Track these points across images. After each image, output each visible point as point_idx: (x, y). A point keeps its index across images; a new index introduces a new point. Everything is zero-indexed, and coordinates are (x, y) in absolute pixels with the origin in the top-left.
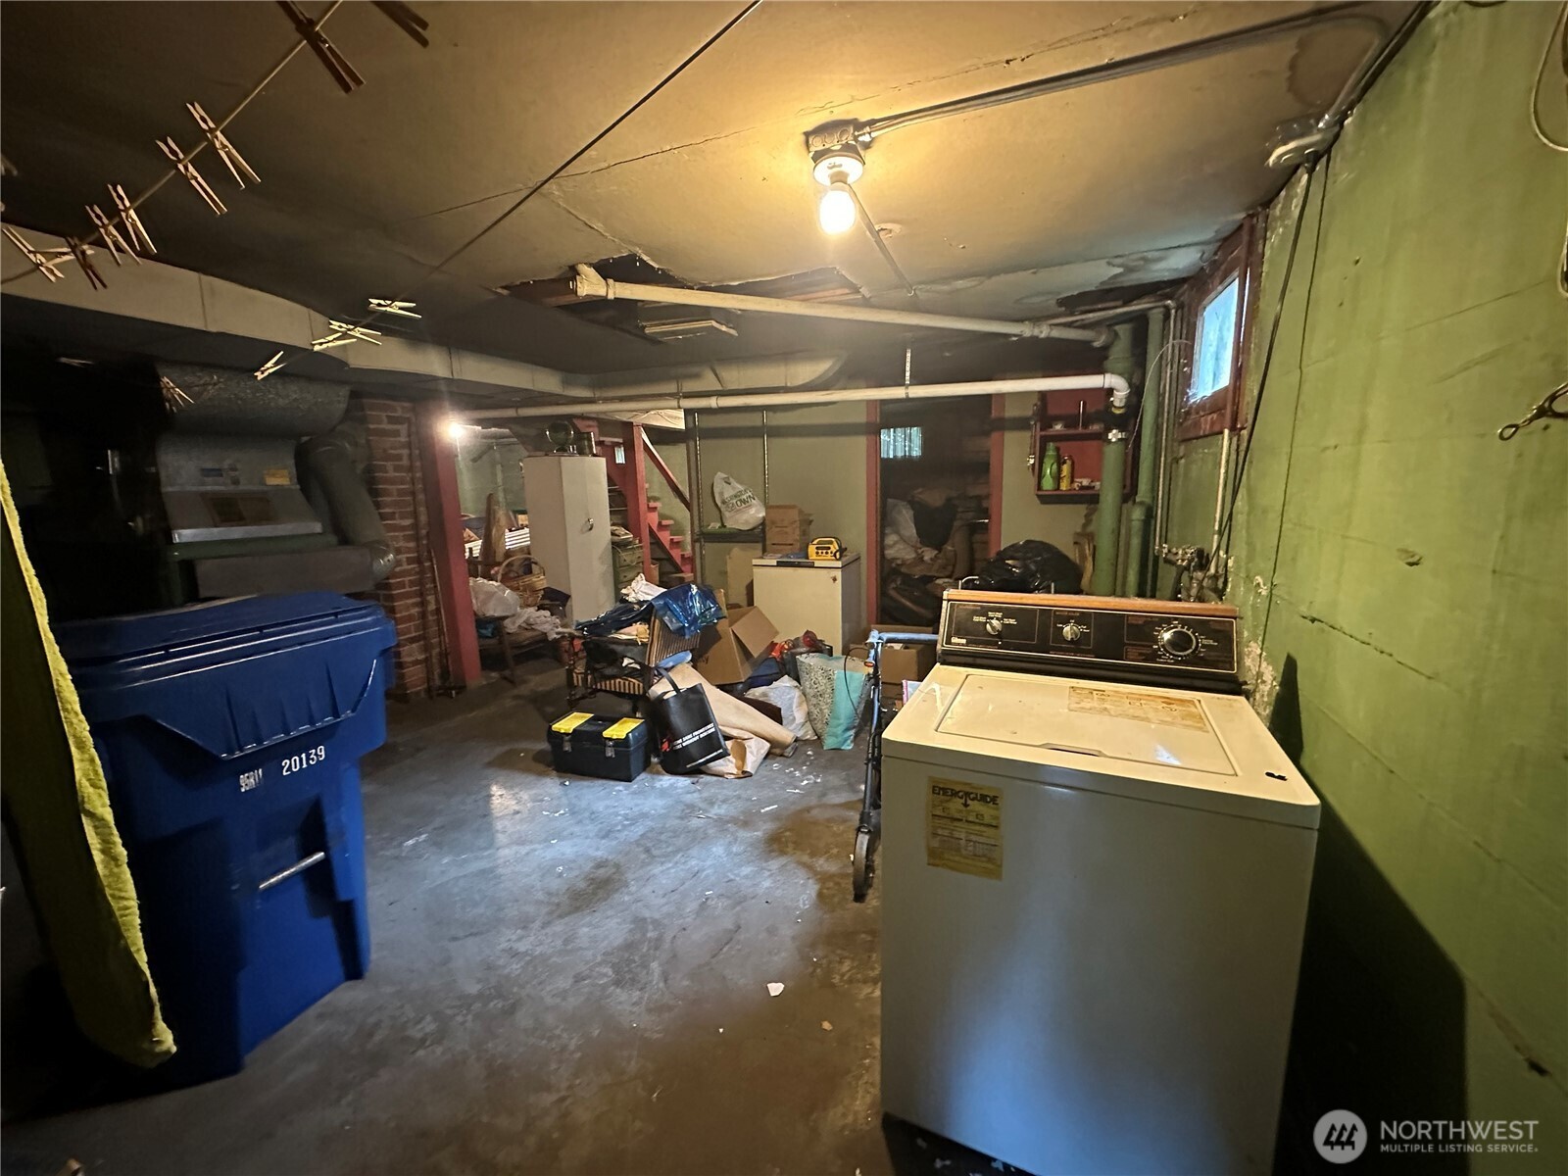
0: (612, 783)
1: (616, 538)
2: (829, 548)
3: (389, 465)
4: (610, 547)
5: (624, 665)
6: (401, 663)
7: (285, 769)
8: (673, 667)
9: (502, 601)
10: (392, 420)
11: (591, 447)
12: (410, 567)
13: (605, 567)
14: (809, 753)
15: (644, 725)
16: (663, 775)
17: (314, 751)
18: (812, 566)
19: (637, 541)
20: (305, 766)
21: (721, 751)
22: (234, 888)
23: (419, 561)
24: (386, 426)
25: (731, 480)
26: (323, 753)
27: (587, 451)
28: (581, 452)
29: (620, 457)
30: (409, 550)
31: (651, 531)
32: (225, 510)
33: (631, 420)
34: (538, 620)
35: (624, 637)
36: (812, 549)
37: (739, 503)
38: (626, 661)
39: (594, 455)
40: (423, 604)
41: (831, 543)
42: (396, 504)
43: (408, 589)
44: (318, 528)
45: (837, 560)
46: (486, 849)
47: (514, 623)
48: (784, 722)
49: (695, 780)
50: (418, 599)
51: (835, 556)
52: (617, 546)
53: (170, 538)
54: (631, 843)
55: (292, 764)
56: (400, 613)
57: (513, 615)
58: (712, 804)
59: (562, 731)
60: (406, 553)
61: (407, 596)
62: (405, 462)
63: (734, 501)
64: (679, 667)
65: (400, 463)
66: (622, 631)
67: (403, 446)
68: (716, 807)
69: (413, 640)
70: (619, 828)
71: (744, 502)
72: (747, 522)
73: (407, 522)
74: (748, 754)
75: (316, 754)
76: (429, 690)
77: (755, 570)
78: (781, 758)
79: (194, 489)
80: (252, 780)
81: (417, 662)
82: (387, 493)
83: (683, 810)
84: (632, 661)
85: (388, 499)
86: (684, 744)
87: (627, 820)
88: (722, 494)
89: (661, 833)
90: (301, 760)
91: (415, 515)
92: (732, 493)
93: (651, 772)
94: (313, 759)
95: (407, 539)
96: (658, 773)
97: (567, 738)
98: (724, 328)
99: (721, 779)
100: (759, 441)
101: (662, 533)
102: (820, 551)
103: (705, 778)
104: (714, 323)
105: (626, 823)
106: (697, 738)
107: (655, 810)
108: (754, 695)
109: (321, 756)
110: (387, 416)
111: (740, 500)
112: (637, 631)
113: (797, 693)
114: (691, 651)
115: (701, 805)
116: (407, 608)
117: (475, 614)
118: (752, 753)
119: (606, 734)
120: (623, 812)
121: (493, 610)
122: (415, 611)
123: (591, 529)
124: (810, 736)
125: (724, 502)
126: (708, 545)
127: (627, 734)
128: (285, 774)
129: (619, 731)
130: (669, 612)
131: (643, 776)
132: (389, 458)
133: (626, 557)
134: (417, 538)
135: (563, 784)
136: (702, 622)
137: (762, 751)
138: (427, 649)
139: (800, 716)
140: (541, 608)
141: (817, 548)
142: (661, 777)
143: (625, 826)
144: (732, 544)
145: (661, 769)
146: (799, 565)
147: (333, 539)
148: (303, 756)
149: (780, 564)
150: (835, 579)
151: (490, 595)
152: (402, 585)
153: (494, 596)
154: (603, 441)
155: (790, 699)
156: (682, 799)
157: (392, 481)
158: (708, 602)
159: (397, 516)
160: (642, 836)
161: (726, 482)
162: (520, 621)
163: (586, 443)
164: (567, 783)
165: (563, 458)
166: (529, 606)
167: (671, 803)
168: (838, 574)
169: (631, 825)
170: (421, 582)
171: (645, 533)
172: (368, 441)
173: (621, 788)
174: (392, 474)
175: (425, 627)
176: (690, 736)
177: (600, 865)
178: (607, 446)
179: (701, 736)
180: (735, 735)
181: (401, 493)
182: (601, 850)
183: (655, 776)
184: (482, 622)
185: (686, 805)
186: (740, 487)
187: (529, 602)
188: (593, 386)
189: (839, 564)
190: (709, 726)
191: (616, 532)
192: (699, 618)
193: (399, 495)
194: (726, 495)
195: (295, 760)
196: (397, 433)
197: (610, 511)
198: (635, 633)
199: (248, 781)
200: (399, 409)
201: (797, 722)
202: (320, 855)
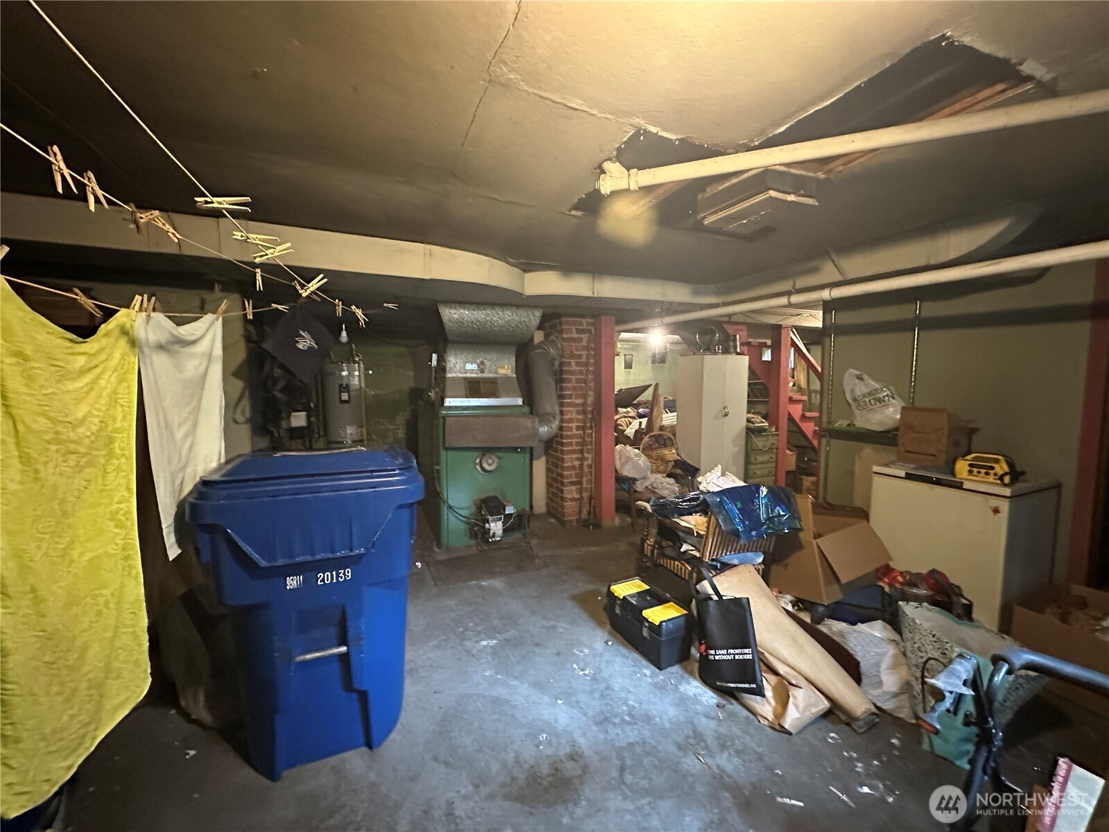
0: (644, 662)
1: (751, 425)
2: (993, 468)
3: (573, 362)
4: (744, 433)
5: (682, 550)
6: (563, 497)
7: (320, 580)
8: (735, 566)
9: (636, 466)
10: (578, 331)
11: (735, 347)
12: (578, 432)
13: (737, 449)
14: (894, 741)
15: (683, 618)
16: (695, 678)
17: (342, 571)
18: (958, 486)
19: (774, 429)
20: (335, 581)
21: (754, 686)
22: (276, 655)
23: (583, 428)
24: (575, 335)
25: (865, 376)
26: (350, 574)
27: (732, 350)
28: (726, 351)
29: (767, 356)
30: (578, 420)
31: (791, 419)
32: (474, 387)
33: (779, 323)
34: (660, 486)
35: (683, 524)
36: (962, 467)
37: (872, 401)
38: (685, 547)
39: (738, 354)
40: (582, 459)
41: (997, 461)
42: (574, 388)
43: (574, 447)
44: (520, 401)
45: (1005, 485)
46: (516, 678)
47: (642, 484)
48: (865, 681)
49: (723, 702)
50: (580, 456)
51: (1001, 478)
52: (751, 432)
53: (443, 402)
54: (614, 746)
55: (325, 577)
56: (567, 463)
57: (644, 478)
58: (723, 747)
59: (616, 594)
60: (577, 422)
61: (573, 452)
62: (584, 359)
63: (867, 400)
64: (741, 568)
65: (580, 360)
66: (683, 518)
67: (584, 348)
68: (725, 755)
69: (572, 483)
70: (617, 720)
71: (880, 400)
72: (881, 423)
73: (579, 401)
74: (791, 705)
75: (344, 574)
76: (578, 521)
77: (876, 478)
78: (847, 728)
79: (461, 375)
80: (295, 582)
81: (573, 499)
82: (569, 380)
83: (688, 737)
84: (691, 548)
85: (569, 385)
86: (717, 658)
87: (630, 715)
88: (853, 391)
89: (648, 754)
90: (332, 576)
91: (585, 396)
92: (865, 391)
93: (685, 669)
94: (341, 577)
95: (578, 413)
96: (691, 674)
97: (619, 602)
98: (791, 198)
99: (752, 717)
100: (909, 335)
101: (804, 424)
102: (975, 470)
103: (735, 707)
104: (772, 193)
105: (626, 718)
106: (731, 657)
107: (661, 719)
108: (830, 629)
109: (348, 576)
110: (576, 329)
111: (875, 399)
112: (695, 522)
113: (891, 651)
114: (764, 553)
115: (710, 741)
116: (572, 460)
117: (616, 471)
118: (796, 706)
119: (647, 613)
120: (632, 703)
121: (627, 472)
122: (577, 463)
123: (726, 415)
124: (905, 714)
125: (855, 400)
126: (834, 442)
127: (661, 622)
128: (319, 583)
129: (658, 615)
130: (724, 512)
131: (676, 669)
132: (572, 356)
133: (759, 442)
134: (584, 412)
135: (606, 642)
136: (768, 528)
137: (814, 710)
138: (580, 491)
139: (890, 682)
140: (669, 476)
141: (971, 465)
142: (691, 680)
143: (623, 721)
144: (864, 444)
145: (696, 670)
146: (938, 482)
147: (527, 409)
148: (334, 573)
149: (909, 477)
150: (996, 511)
151: (629, 459)
152: (571, 444)
153: (631, 461)
154: (750, 342)
155: (877, 654)
156: (696, 722)
157: (573, 373)
158: (778, 508)
159: (574, 397)
160: (631, 744)
161: (858, 378)
162: (647, 483)
163: (732, 344)
164: (610, 643)
165: (705, 356)
166: (660, 472)
167: (681, 718)
168: (1005, 506)
169: (629, 723)
170: (583, 443)
171: (784, 423)
172: (562, 346)
173: (648, 672)
174: (574, 368)
175: (580, 475)
176: (724, 652)
177: (574, 756)
178: (754, 346)
179: (737, 657)
180: (782, 672)
181: (578, 381)
182: (586, 739)
183: (686, 675)
184: (620, 480)
185: (694, 732)
186: (876, 385)
187: (661, 470)
188: (718, 293)
189: (1007, 492)
190: (746, 651)
191: (753, 420)
192: (763, 524)
193: (576, 382)
194: (858, 393)
195: (328, 575)
196: (581, 340)
197: (748, 401)
198: (693, 523)
199: (292, 582)
200: (585, 324)
201: (885, 688)
202: (344, 649)
